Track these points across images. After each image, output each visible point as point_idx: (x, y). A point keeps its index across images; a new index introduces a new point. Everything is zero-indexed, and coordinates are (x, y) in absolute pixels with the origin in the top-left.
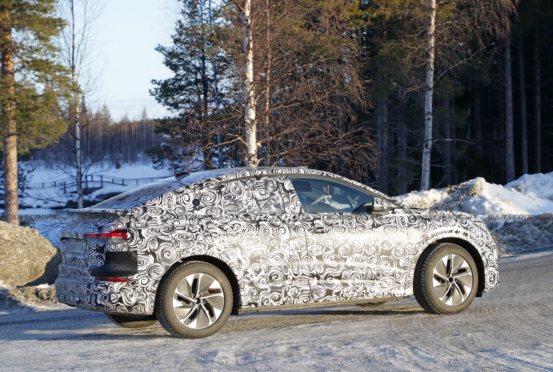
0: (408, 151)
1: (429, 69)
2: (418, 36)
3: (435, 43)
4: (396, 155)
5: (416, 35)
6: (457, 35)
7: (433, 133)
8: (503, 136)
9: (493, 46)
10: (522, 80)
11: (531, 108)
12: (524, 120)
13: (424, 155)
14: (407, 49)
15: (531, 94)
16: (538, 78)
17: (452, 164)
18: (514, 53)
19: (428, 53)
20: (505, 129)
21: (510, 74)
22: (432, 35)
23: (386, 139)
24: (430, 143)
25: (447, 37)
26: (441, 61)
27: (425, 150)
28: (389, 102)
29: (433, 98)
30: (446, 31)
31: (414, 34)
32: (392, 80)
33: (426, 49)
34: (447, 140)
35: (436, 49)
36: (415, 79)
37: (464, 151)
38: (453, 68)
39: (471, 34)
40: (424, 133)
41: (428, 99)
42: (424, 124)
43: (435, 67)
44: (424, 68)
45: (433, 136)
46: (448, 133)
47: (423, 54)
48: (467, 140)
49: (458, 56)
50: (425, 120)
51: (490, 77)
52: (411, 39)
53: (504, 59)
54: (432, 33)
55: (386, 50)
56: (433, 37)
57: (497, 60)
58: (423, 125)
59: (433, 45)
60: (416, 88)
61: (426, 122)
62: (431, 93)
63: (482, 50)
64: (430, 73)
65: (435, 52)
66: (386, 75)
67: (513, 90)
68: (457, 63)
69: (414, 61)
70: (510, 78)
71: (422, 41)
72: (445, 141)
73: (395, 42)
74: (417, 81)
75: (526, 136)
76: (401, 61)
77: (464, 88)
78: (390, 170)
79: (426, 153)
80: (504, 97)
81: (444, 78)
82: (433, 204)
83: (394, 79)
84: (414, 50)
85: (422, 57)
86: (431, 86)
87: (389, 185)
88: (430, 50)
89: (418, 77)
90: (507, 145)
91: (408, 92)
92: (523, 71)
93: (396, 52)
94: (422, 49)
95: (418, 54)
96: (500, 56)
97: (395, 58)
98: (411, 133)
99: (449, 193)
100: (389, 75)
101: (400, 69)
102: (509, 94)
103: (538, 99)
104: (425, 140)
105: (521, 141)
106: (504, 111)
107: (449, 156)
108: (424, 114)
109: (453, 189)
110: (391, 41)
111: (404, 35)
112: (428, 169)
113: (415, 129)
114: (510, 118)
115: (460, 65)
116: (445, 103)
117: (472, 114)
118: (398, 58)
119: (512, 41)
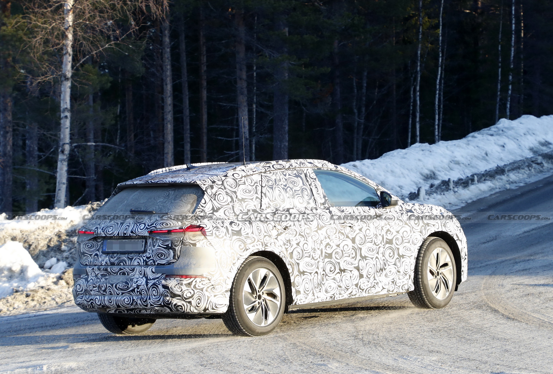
0: (39, 157)
1: (66, 54)
2: (51, 11)
3: (74, 21)
4: (24, 162)
5: (49, 9)
6: (101, 12)
7: (72, 135)
8: (161, 139)
9: (149, 27)
10: (185, 71)
11: (195, 105)
12: (187, 121)
13: (59, 163)
14: (37, 26)
15: (194, 88)
16: (204, 68)
17: (95, 175)
18: (174, 36)
19: (64, 33)
20: (163, 131)
21: (169, 63)
22: (70, 10)
23: (11, 143)
24: (67, 148)
25: (89, 13)
26: (82, 43)
27: (61, 157)
28: (14, 95)
29: (71, 91)
30: (88, 5)
31: (46, 8)
32: (17, 66)
33: (62, 28)
34: (89, 144)
35: (74, 29)
36: (47, 66)
37: (111, 157)
38: (96, 53)
39: (119, 11)
40: (60, 134)
41: (65, 92)
42: (60, 124)
43: (73, 51)
44: (60, 53)
45: (71, 138)
46: (91, 136)
47: (58, 34)
48: (116, 145)
49: (104, 38)
50: (60, 119)
51: (144, 66)
52: (42, 15)
53: (161, 43)
54: (69, 8)
55: (10, 27)
56: (71, 13)
57: (152, 45)
58: (58, 125)
59: (71, 24)
60: (50, 77)
61: (62, 121)
62: (68, 84)
63: (134, 31)
64: (67, 59)
65: (74, 32)
66: (10, 59)
67: (173, 82)
68: (102, 47)
69: (46, 42)
70: (169, 67)
71: (57, 17)
72: (87, 145)
73: (23, 18)
74: (50, 69)
75: (189, 140)
76: (30, 42)
77: (111, 79)
78: (15, 182)
79: (61, 161)
80: (162, 91)
81: (86, 66)
82: (70, 226)
83: (21, 65)
84: (46, 28)
85: (56, 37)
86: (69, 74)
87: (14, 201)
88: (67, 29)
89: (51, 63)
90: (166, 151)
91: (39, 82)
92: (185, 58)
93: (23, 30)
94: (56, 28)
95: (52, 33)
96: (157, 40)
97: (21, 38)
98: (44, 135)
99: (90, 212)
100: (14, 60)
101: (28, 53)
102: (169, 88)
103: (204, 94)
104: (61, 143)
105: (183, 146)
106: (163, 108)
107: (92, 165)
108: (60, 111)
109: (95, 206)
110: (17, 15)
111: (33, 9)
112: (64, 180)
113: (49, 130)
114: (169, 117)
115: (106, 50)
116: (88, 96)
117: (123, 111)
118: (25, 38)
119: (171, 22)
